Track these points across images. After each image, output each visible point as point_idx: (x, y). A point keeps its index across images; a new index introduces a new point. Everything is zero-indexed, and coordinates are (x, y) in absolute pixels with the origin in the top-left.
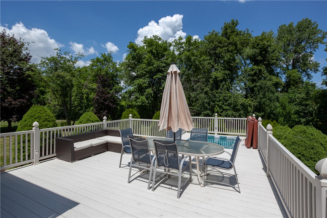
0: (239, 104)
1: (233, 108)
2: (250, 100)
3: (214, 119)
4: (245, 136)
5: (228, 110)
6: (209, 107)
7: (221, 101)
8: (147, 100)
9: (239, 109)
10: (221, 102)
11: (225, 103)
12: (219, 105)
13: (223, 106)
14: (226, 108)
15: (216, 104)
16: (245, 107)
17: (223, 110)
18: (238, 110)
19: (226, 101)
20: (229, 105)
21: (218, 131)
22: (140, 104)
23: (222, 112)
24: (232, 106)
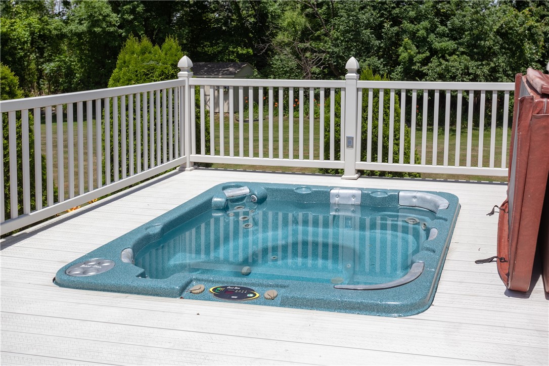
0: (491, 30)
1: (468, 47)
2: (532, 16)
3: (338, 91)
4: (501, 181)
5: (450, 55)
6: (377, 43)
7: (427, 18)
8: (116, 10)
9: (490, 48)
10: (425, 23)
11: (441, 28)
12: (415, 33)
13: (432, 37)
14: (444, 45)
15: (404, 31)
16: (513, 43)
17: (432, 55)
18: (485, 55)
19: (445, 17)
20: (455, 34)
21: (363, 158)
22: (84, 27)
23: (426, 61)
24: (466, 38)
